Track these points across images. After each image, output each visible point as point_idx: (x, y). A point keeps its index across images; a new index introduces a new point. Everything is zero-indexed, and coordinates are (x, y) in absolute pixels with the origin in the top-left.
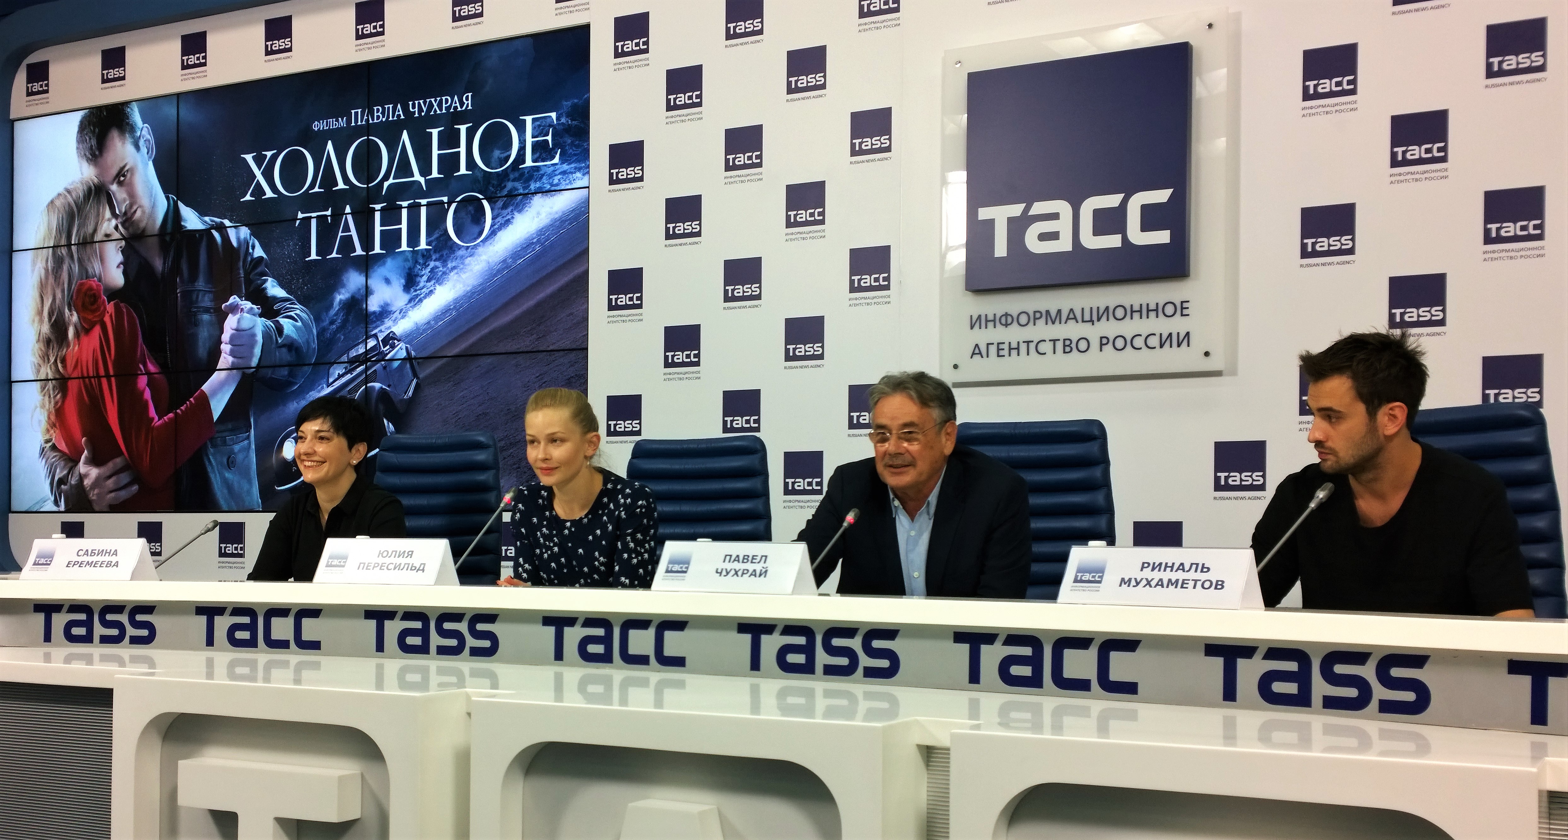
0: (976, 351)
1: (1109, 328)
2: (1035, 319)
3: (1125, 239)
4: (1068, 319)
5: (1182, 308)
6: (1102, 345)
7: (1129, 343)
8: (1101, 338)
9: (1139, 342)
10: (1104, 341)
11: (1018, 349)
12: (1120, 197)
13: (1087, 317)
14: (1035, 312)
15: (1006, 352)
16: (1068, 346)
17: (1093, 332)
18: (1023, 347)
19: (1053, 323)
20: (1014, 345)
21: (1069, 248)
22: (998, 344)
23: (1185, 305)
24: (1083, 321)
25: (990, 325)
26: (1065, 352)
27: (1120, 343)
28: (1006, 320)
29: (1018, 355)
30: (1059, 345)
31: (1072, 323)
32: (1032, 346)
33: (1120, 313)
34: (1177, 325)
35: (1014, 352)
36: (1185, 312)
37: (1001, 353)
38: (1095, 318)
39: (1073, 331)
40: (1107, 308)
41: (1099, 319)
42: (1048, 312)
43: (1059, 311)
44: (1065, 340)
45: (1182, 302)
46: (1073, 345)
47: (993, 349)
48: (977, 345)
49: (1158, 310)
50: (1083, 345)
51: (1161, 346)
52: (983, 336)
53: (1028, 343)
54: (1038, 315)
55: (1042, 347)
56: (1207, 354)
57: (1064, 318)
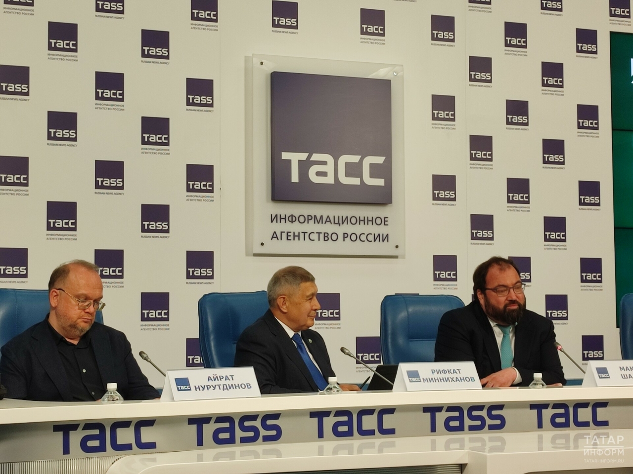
0: (274, 236)
1: (348, 228)
2: (308, 220)
3: (362, 181)
4: (326, 221)
5: (385, 221)
6: (344, 237)
7: (358, 237)
8: (344, 234)
9: (363, 237)
10: (346, 235)
11: (299, 236)
12: (359, 157)
13: (337, 221)
14: (308, 216)
15: (291, 238)
16: (327, 237)
17: (341, 230)
18: (302, 235)
19: (318, 223)
20: (296, 234)
21: (333, 182)
22: (288, 233)
23: (386, 219)
24: (335, 223)
25: (283, 221)
26: (325, 240)
27: (354, 237)
28: (292, 219)
29: (299, 240)
30: (322, 236)
31: (328, 223)
32: (307, 235)
33: (354, 220)
34: (382, 230)
35: (296, 238)
36: (386, 223)
37: (289, 238)
38: (341, 222)
39: (329, 228)
40: (347, 217)
41: (343, 223)
42: (315, 216)
43: (322, 217)
44: (325, 233)
45: (385, 218)
46: (329, 237)
47: (284, 235)
48: (275, 232)
49: (373, 221)
50: (334, 237)
51: (375, 241)
52: (279, 227)
53: (304, 233)
54: (310, 218)
55: (312, 236)
56: (397, 247)
57: (324, 221)
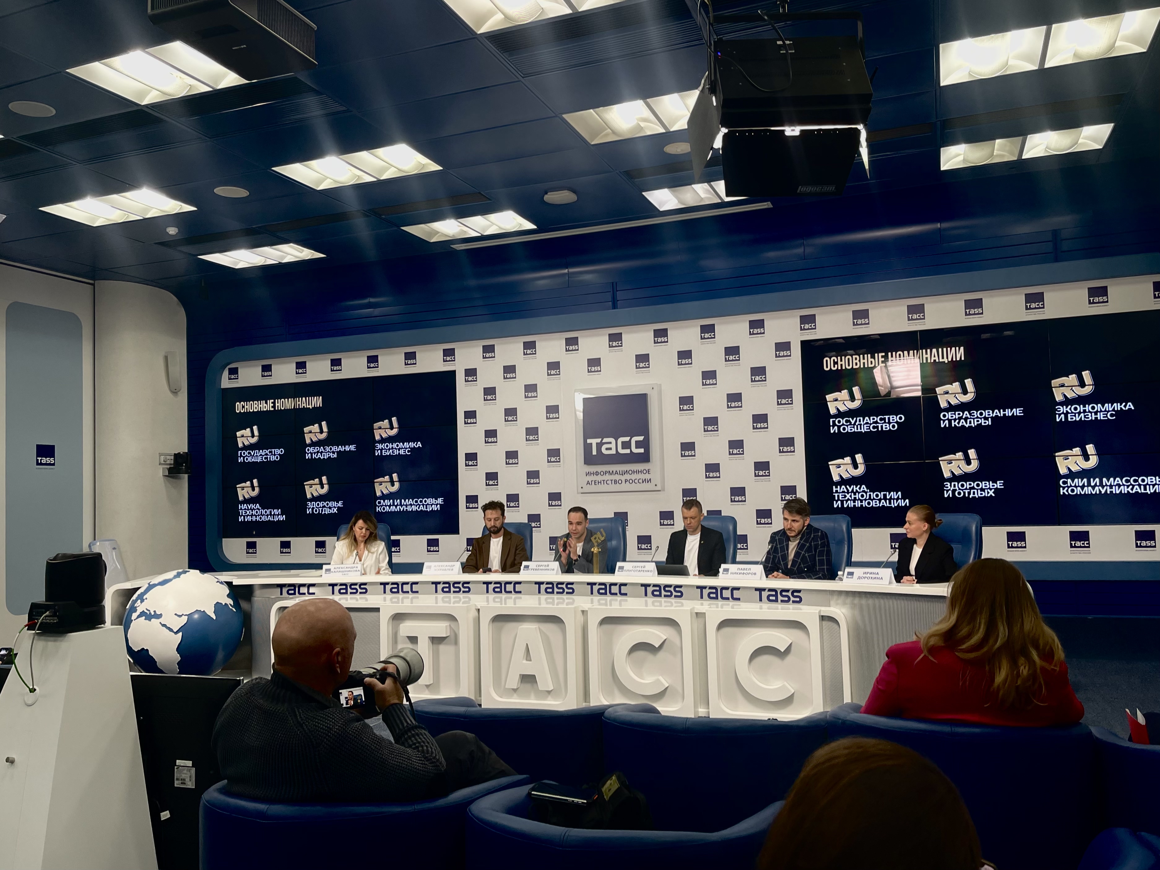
0: (588, 483)
1: (627, 477)
3: (631, 451)
4: (615, 473)
7: (633, 481)
9: (636, 481)
10: (626, 481)
12: (629, 438)
13: (621, 473)
15: (597, 483)
16: (616, 482)
17: (623, 478)
18: (602, 482)
19: (611, 475)
20: (600, 481)
21: (615, 452)
23: (649, 470)
25: (592, 475)
27: (631, 481)
28: (597, 473)
30: (613, 482)
31: (616, 475)
32: (605, 482)
33: (630, 472)
34: (647, 476)
35: (600, 484)
36: (649, 472)
38: (623, 473)
39: (617, 477)
40: (627, 471)
42: (609, 472)
43: (613, 471)
44: (614, 480)
47: (593, 483)
48: (588, 481)
49: (641, 472)
50: (620, 482)
51: (643, 482)
52: (590, 478)
54: (606, 472)
55: (608, 482)
56: (656, 485)
57: (614, 473)
